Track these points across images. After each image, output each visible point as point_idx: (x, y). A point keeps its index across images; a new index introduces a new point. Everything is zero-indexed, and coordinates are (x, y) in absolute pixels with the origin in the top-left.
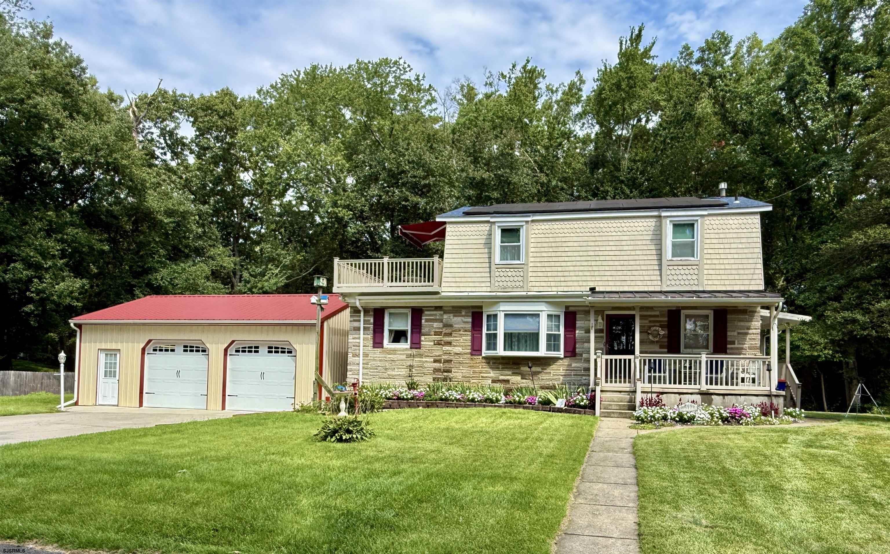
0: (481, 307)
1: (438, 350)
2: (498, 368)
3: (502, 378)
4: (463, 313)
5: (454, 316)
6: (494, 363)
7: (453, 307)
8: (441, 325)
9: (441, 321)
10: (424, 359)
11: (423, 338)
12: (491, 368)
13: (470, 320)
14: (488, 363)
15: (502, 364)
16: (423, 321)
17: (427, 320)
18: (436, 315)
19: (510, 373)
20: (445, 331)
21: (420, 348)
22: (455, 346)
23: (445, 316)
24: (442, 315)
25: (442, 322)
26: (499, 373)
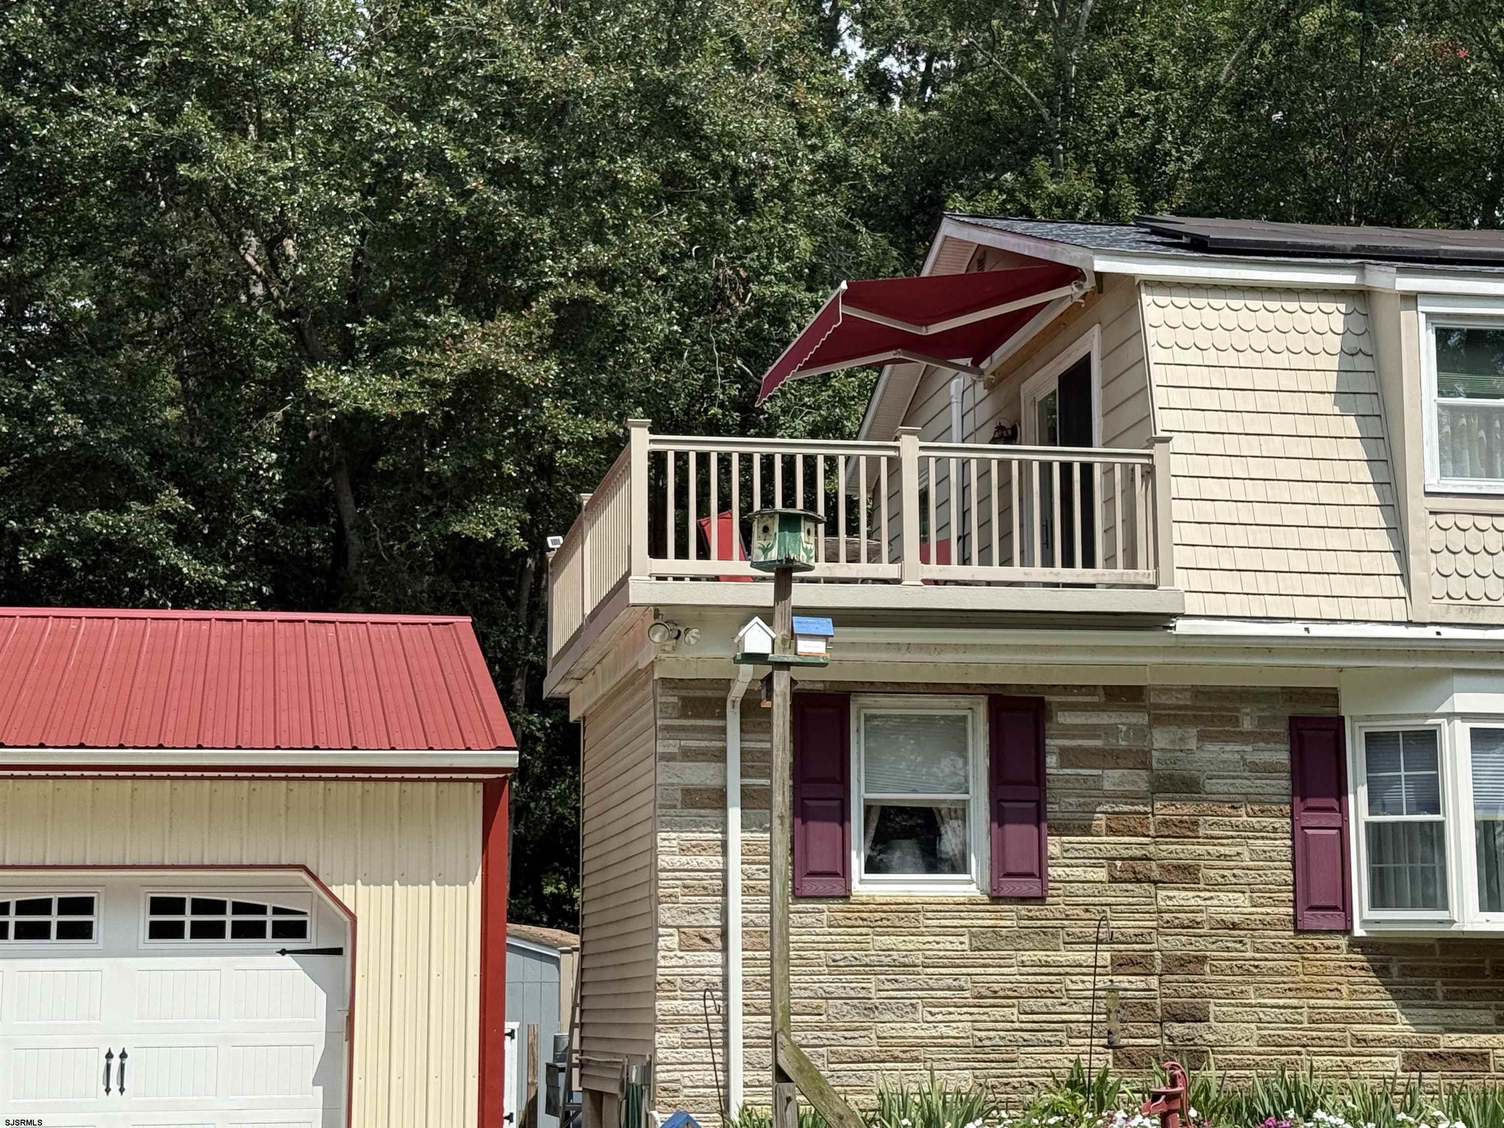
0: (1332, 696)
1: (1133, 909)
2: (1429, 995)
3: (1449, 1042)
4: (1247, 725)
5: (1203, 737)
6: (1405, 972)
7: (1198, 692)
8: (1139, 780)
9: (1142, 761)
10: (1066, 956)
11: (1054, 846)
12: (1397, 995)
13: (1282, 756)
14: (1381, 971)
15: (1447, 973)
16: (1052, 761)
17: (1068, 757)
18: (1110, 731)
19: (1487, 1017)
20: (1163, 809)
21: (1040, 900)
22: (1214, 886)
23: (1161, 739)
24: (1142, 733)
25: (1145, 765)
26: (1435, 1020)
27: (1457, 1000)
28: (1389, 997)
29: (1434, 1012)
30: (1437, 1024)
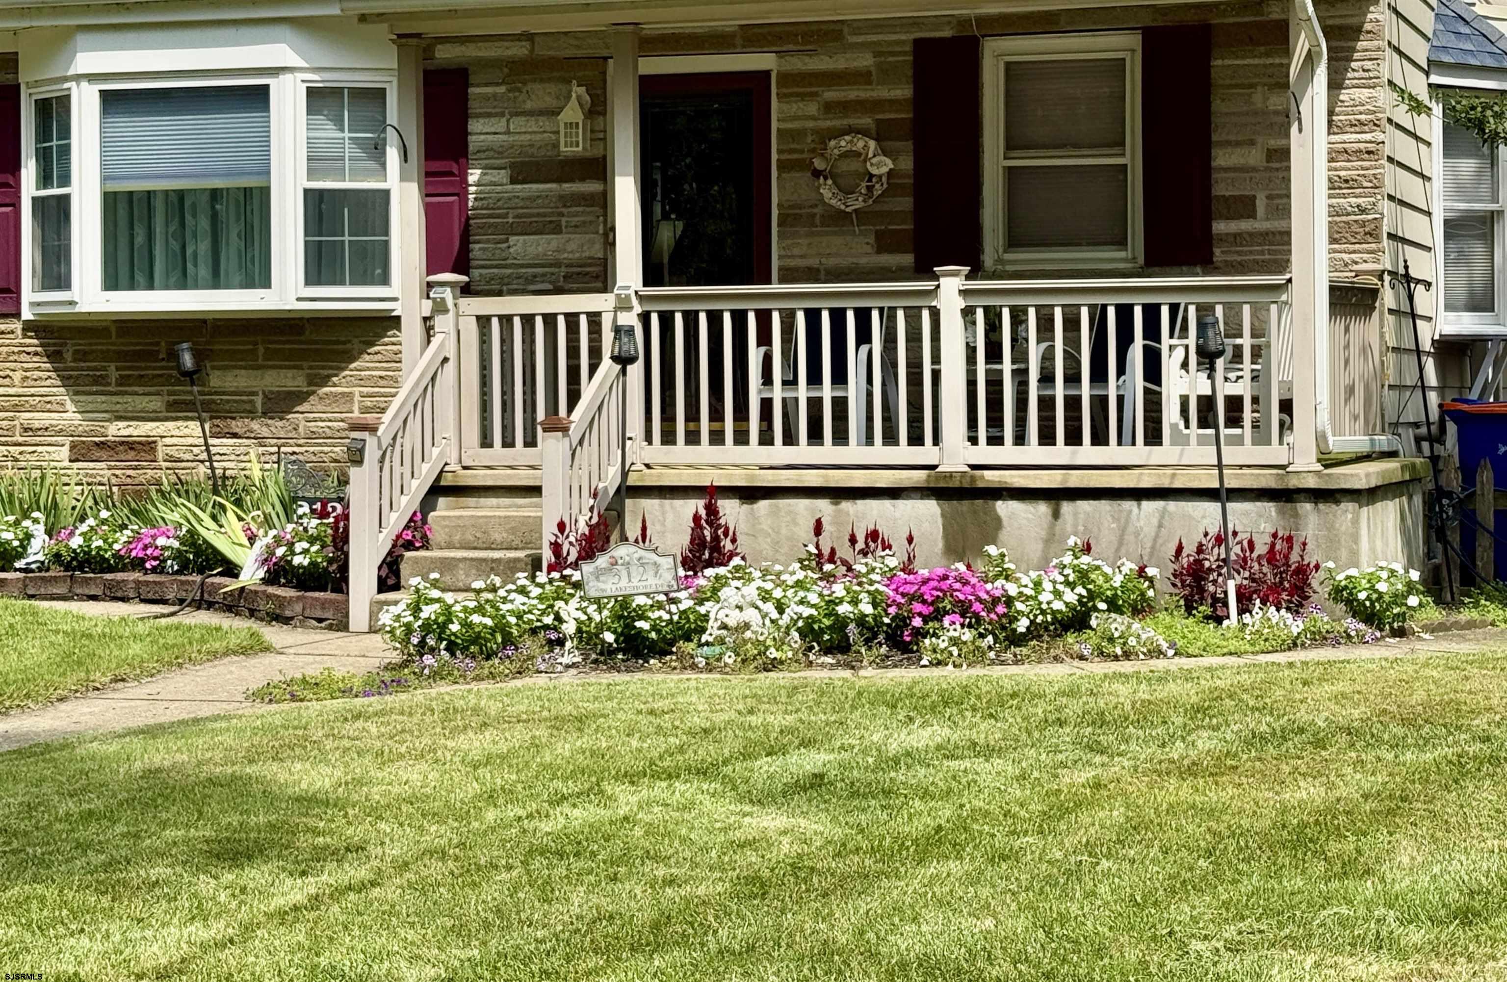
0: (12, 62)
2: (96, 381)
3: (117, 430)
6: (82, 356)
12: (67, 381)
14: (54, 356)
15: (121, 356)
19: (156, 403)
26: (104, 407)
27: (130, 385)
28: (59, 383)
29: (103, 398)
30: (106, 412)
